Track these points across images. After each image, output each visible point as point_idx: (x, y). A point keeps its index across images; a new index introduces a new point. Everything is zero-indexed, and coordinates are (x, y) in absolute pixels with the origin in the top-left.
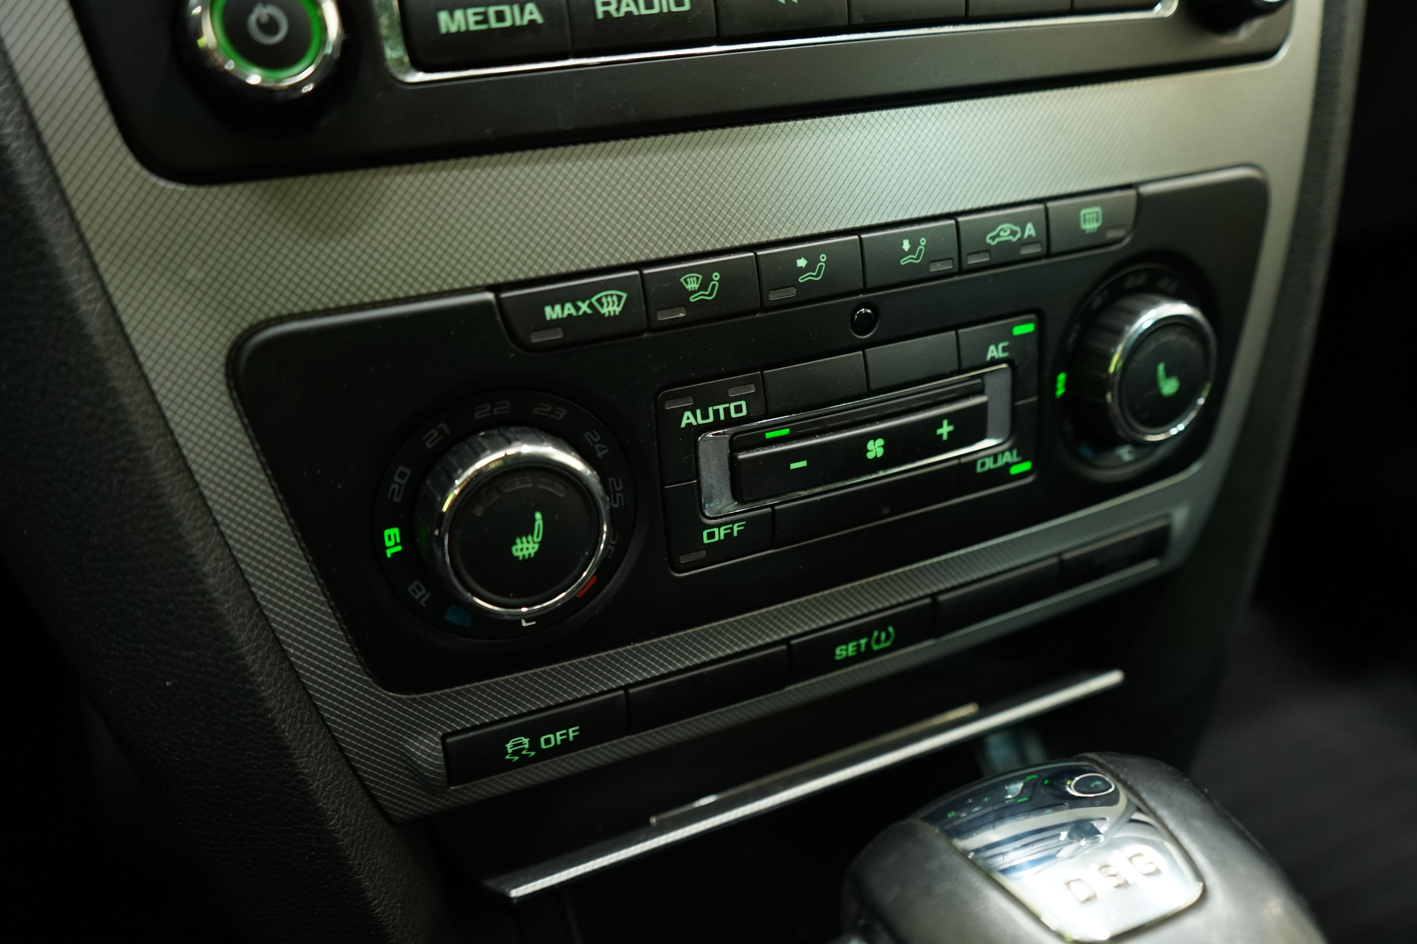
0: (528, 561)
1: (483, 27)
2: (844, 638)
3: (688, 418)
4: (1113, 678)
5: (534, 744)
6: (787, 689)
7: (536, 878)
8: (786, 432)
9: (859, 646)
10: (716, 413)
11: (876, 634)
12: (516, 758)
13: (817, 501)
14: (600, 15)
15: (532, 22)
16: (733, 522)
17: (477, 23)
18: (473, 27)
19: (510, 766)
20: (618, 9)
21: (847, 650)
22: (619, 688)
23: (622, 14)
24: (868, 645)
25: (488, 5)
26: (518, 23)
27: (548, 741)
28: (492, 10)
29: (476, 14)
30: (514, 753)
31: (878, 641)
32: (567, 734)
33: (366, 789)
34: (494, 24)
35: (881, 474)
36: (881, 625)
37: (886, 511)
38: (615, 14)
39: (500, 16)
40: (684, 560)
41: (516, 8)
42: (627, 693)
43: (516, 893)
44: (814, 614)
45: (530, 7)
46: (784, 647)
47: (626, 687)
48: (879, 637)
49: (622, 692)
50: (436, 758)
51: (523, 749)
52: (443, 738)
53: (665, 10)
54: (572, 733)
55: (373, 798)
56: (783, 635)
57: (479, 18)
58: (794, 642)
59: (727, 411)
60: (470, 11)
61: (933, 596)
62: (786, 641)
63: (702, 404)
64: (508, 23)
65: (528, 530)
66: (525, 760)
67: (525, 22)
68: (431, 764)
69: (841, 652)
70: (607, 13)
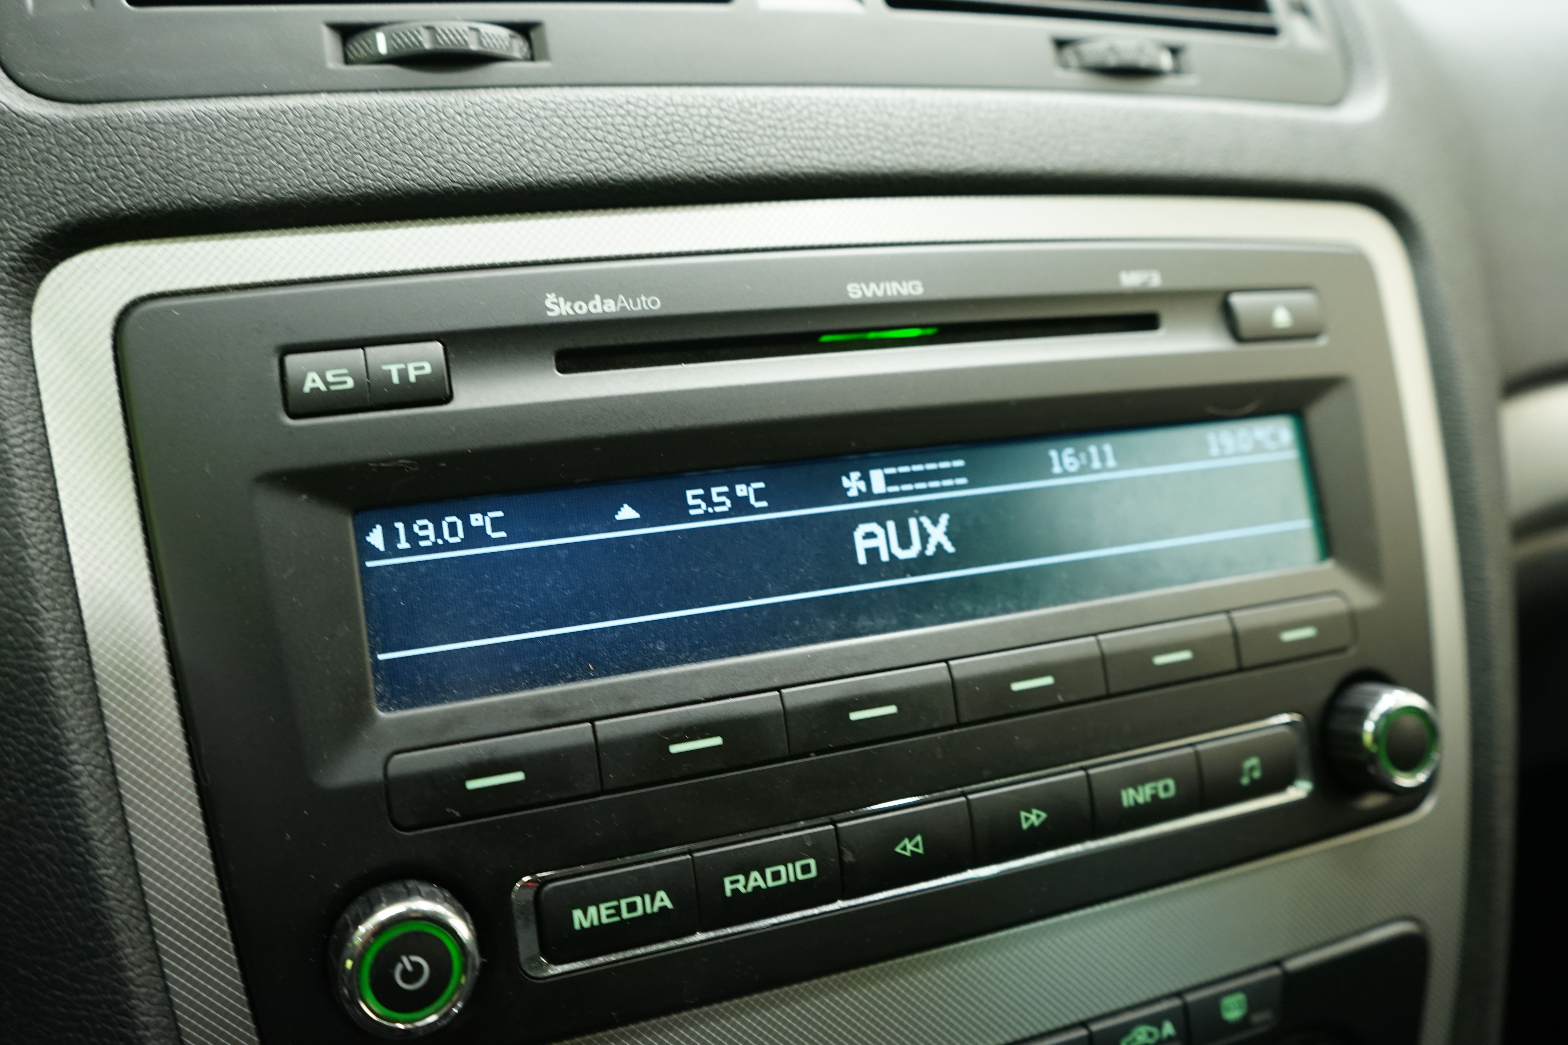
1: (617, 919)
14: (728, 893)
15: (663, 909)
17: (609, 916)
18: (605, 920)
20: (745, 887)
23: (750, 889)
25: (618, 899)
26: (649, 910)
28: (624, 903)
29: (607, 909)
34: (625, 915)
38: (743, 890)
39: (632, 907)
41: (647, 898)
45: (661, 894)
53: (792, 879)
57: (612, 911)
60: (603, 907)
64: (640, 912)
67: (656, 909)
70: (735, 891)
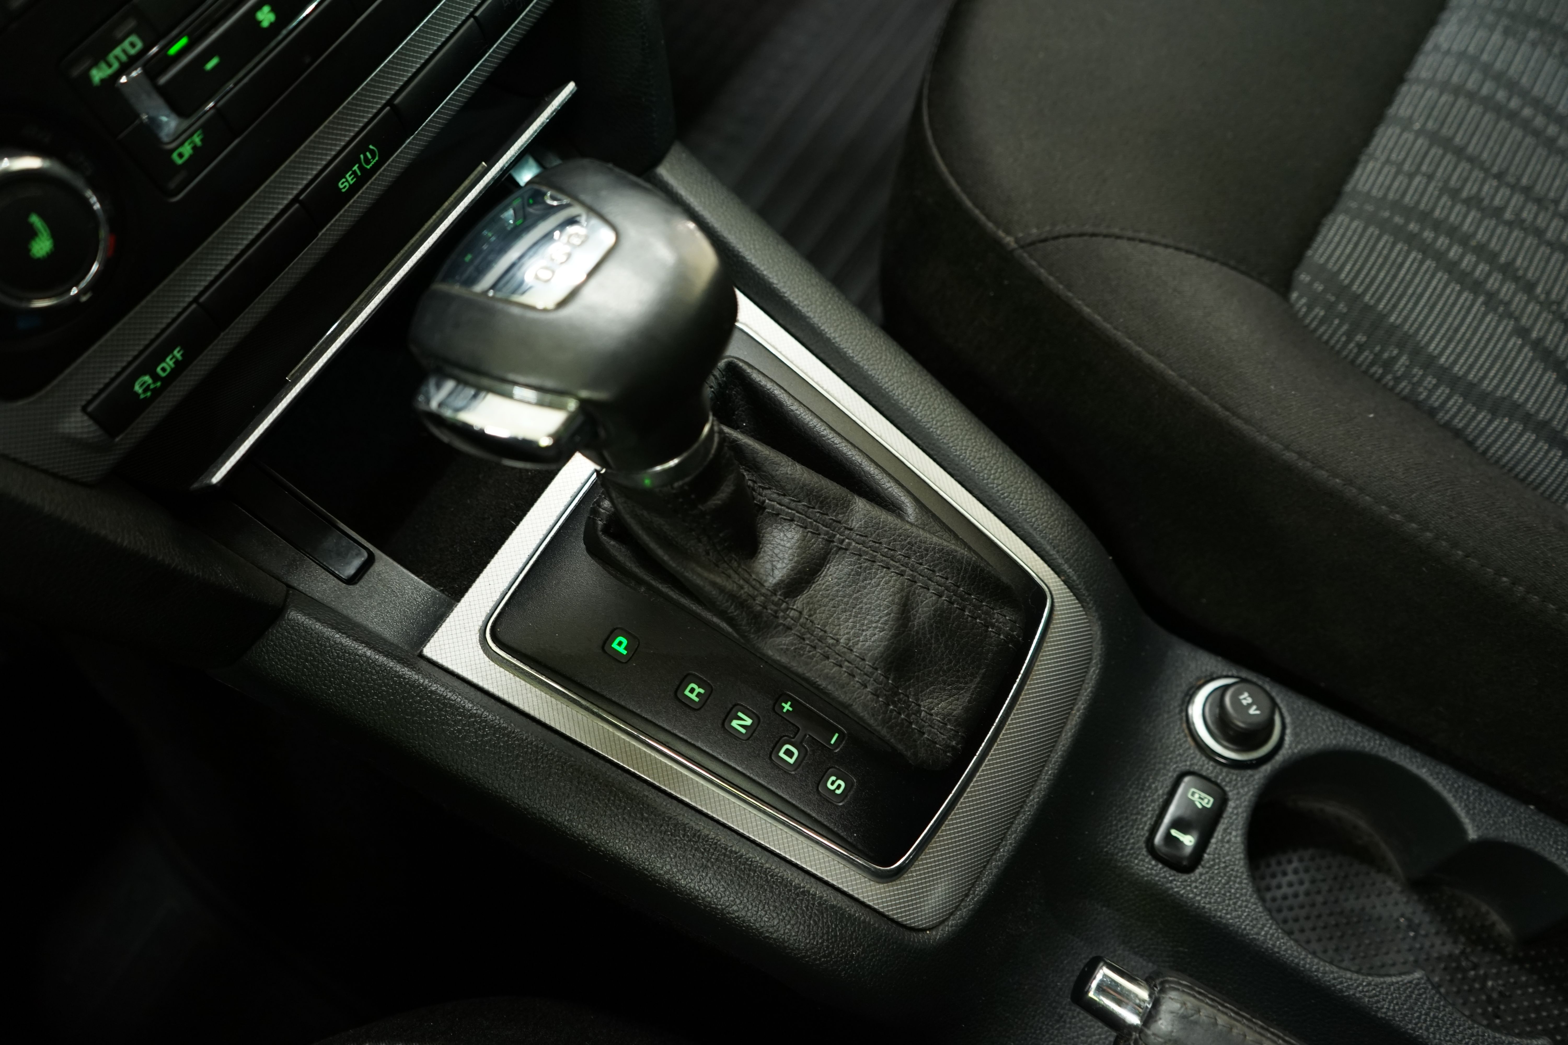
0: (51, 257)
2: (339, 173)
3: (98, 75)
4: (571, 87)
5: (155, 377)
6: (320, 234)
7: (224, 463)
8: (184, 41)
9: (354, 172)
10: (117, 58)
11: (362, 156)
12: (149, 394)
13: (246, 84)
16: (192, 135)
19: (147, 402)
21: (347, 181)
22: (190, 304)
24: (361, 168)
27: (164, 369)
30: (145, 391)
31: (368, 161)
32: (174, 357)
33: (55, 476)
35: (284, 32)
36: (362, 147)
37: (307, 60)
40: (172, 185)
42: (199, 304)
43: (216, 479)
44: (303, 168)
46: (297, 205)
47: (196, 300)
48: (366, 157)
49: (194, 306)
50: (88, 426)
51: (149, 385)
52: (84, 409)
54: (177, 354)
55: (64, 479)
56: (290, 197)
58: (302, 197)
59: (124, 51)
61: (389, 103)
62: (295, 200)
63: (100, 56)
65: (33, 234)
66: (156, 393)
68: (89, 432)
69: (344, 185)
